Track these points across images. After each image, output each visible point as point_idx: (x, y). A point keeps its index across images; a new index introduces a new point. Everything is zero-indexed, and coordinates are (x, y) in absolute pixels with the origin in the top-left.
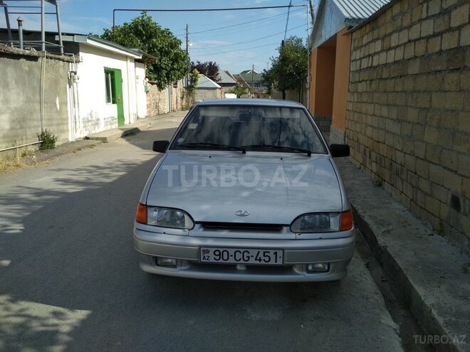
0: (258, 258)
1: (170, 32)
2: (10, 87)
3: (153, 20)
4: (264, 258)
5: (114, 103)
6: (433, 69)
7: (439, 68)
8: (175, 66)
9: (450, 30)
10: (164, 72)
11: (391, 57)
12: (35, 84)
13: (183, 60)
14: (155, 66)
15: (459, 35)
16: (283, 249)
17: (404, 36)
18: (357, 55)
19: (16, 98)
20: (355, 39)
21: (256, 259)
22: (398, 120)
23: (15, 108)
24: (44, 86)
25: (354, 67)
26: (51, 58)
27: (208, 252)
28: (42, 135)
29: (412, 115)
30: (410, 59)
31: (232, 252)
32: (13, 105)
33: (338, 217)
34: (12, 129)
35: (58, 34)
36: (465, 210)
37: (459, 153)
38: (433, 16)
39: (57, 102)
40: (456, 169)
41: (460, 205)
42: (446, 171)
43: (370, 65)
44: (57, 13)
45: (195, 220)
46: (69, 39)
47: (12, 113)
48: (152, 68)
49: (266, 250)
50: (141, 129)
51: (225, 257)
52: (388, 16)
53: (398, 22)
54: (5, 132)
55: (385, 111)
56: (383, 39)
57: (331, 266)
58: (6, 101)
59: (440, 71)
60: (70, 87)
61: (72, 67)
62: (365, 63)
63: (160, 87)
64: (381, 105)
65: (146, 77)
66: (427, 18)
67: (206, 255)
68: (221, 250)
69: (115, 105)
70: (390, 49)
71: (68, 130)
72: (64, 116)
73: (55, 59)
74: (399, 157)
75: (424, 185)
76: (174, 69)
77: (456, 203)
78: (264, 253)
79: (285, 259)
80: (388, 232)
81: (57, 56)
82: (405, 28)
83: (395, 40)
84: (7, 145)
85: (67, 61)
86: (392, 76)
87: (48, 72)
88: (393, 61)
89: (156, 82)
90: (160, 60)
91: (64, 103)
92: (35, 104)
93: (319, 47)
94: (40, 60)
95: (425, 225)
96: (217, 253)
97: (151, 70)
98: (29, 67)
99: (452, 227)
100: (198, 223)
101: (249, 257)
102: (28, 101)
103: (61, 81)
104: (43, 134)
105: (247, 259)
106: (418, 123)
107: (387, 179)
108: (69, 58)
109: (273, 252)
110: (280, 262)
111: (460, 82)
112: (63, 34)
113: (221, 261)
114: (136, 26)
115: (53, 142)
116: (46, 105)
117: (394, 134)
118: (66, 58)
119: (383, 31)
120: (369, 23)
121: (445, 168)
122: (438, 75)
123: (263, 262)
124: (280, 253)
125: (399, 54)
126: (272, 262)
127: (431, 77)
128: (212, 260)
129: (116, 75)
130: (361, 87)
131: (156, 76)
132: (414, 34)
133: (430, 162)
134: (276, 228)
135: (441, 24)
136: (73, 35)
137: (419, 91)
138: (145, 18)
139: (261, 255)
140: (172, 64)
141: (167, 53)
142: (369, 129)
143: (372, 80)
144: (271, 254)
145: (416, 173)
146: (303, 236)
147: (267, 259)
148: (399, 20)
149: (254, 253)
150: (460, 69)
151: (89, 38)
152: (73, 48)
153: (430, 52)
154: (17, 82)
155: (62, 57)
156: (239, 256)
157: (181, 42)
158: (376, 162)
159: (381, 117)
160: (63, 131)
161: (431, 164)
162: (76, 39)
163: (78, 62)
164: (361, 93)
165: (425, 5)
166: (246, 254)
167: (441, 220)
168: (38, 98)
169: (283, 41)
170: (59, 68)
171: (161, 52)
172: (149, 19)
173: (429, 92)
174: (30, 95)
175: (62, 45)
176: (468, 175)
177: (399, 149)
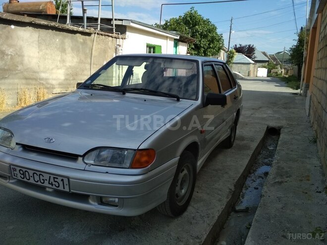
1: (209, 21)
2: (67, 52)
4: (55, 183)
8: (211, 46)
10: (202, 50)
12: (88, 51)
13: (218, 41)
14: (196, 45)
16: (68, 178)
19: (71, 60)
21: (49, 183)
23: (70, 66)
26: (102, 35)
32: (68, 64)
34: (66, 79)
35: (112, 20)
44: (112, 5)
46: (119, 23)
47: (67, 69)
48: (193, 47)
51: (28, 177)
54: (60, 81)
58: (63, 61)
61: (120, 41)
67: (15, 172)
68: (24, 170)
72: (110, 75)
73: (105, 35)
74: (324, 115)
76: (210, 48)
78: (54, 178)
79: (71, 187)
81: (110, 35)
84: (62, 90)
85: (115, 38)
87: (98, 44)
90: (200, 41)
92: (87, 65)
94: (92, 35)
96: (21, 172)
97: (192, 48)
98: (83, 39)
100: (18, 144)
101: (44, 180)
102: (81, 62)
103: (109, 51)
105: (42, 181)
108: (116, 35)
109: (60, 178)
110: (67, 189)
112: (116, 20)
113: (26, 180)
116: (95, 66)
117: (324, 94)
123: (54, 187)
124: (66, 180)
126: (61, 188)
128: (19, 178)
129: (157, 49)
134: (73, 157)
136: (122, 20)
139: (52, 180)
140: (209, 44)
141: (205, 36)
142: (318, 92)
143: (323, 48)
147: (57, 184)
151: (132, 22)
152: (122, 29)
154: (72, 49)
155: (113, 35)
156: (36, 178)
159: (322, 79)
162: (124, 23)
163: (124, 38)
164: (319, 61)
166: (41, 177)
168: (89, 61)
169: (302, 28)
170: (108, 42)
171: (201, 36)
172: (195, 12)
174: (83, 59)
175: (114, 27)
177: (324, 108)
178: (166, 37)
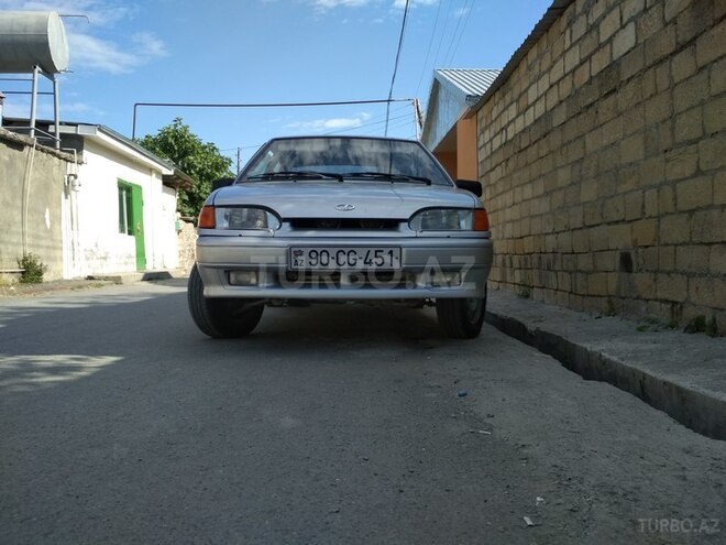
0: (368, 261)
1: (214, 148)
3: (191, 131)
4: (376, 260)
5: (130, 233)
6: (583, 105)
7: (590, 100)
9: (601, 46)
11: (530, 117)
12: (17, 184)
14: (190, 195)
15: (611, 49)
16: (400, 247)
17: (544, 84)
18: (487, 136)
20: (482, 118)
21: (365, 263)
24: (29, 189)
25: (482, 155)
26: (42, 150)
27: (301, 253)
28: (23, 261)
29: (564, 176)
30: (554, 108)
31: (333, 252)
33: (471, 215)
35: (53, 123)
36: (638, 264)
37: (625, 193)
38: (579, 40)
39: (47, 216)
40: (623, 217)
41: (631, 263)
42: (611, 227)
43: (503, 141)
44: (54, 94)
45: (282, 216)
46: (70, 130)
48: (186, 198)
49: (378, 249)
50: (173, 276)
51: (325, 261)
52: (523, 68)
53: (536, 70)
55: (528, 192)
56: (517, 101)
57: (464, 276)
59: (591, 105)
60: (66, 198)
61: (72, 168)
62: (497, 143)
64: (523, 185)
65: (178, 210)
66: (571, 46)
67: (299, 258)
68: (319, 250)
69: (133, 238)
70: (528, 107)
71: (61, 259)
72: (56, 239)
73: (48, 152)
74: (550, 242)
75: (584, 262)
77: (626, 262)
78: (376, 252)
79: (403, 261)
81: (51, 149)
82: (544, 73)
83: (532, 95)
85: (65, 159)
86: (533, 140)
87: (36, 169)
88: (533, 120)
89: (192, 218)
90: (199, 187)
91: (57, 219)
92: (15, 213)
94: (26, 149)
96: (313, 255)
97: (184, 201)
98: (10, 156)
99: (623, 298)
100: (286, 220)
101: (355, 259)
103: (55, 186)
104: (25, 259)
105: (353, 262)
106: (572, 184)
107: (536, 282)
108: (68, 155)
109: (387, 250)
110: (396, 265)
111: (617, 104)
112: (61, 123)
113: (319, 266)
114: (165, 139)
115: (40, 273)
116: (30, 217)
117: (541, 215)
118: (64, 155)
119: (516, 91)
120: (498, 89)
121: (609, 224)
122: (591, 110)
123: (373, 266)
124: (396, 252)
125: (540, 109)
126: (387, 266)
127: (582, 116)
128: (306, 266)
129: (134, 192)
130: (494, 176)
131: (192, 210)
132: (556, 74)
133: (591, 226)
135: (590, 44)
136: (76, 125)
137: (570, 142)
138: (179, 127)
139: (372, 256)
141: (209, 177)
142: (509, 226)
143: (508, 160)
144: (385, 254)
147: (379, 261)
148: (537, 67)
149: (362, 253)
150: (615, 90)
151: (99, 129)
152: (74, 143)
153: (577, 86)
155: (58, 151)
157: (231, 161)
158: (520, 269)
159: (524, 201)
160: (54, 259)
161: (592, 229)
162: (81, 131)
163: (80, 163)
164: (494, 185)
165: (568, 32)
166: (352, 255)
167: (610, 296)
168: (19, 203)
170: (52, 166)
171: (201, 176)
172: (186, 128)
173: (581, 137)
174: (8, 198)
175: (58, 138)
176: (639, 217)
177: (550, 231)
178: (150, 170)
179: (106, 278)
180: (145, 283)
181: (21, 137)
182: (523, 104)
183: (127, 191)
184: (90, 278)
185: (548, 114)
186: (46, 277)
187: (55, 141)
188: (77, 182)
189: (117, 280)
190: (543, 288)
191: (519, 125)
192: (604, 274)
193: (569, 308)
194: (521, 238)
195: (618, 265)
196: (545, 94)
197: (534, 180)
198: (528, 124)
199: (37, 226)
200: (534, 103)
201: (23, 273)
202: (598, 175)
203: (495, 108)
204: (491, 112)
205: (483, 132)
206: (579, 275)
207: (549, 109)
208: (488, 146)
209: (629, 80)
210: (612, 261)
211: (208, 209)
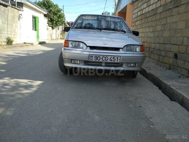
0: (111, 60)
1: (57, 6)
4: (113, 60)
5: (35, 30)
6: (168, 8)
7: (170, 7)
8: (59, 20)
10: (55, 22)
11: (151, 8)
12: (6, 17)
13: (63, 18)
14: (51, 19)
16: (120, 56)
18: (136, 11)
20: (135, 5)
21: (110, 60)
22: (153, 32)
24: (9, 19)
25: (134, 16)
26: (12, 7)
27: (92, 57)
28: (8, 39)
29: (159, 28)
30: (158, 7)
31: (101, 57)
33: (140, 47)
36: (179, 57)
37: (177, 37)
39: (14, 26)
40: (176, 43)
41: (177, 57)
42: (172, 45)
43: (141, 14)
46: (20, 1)
48: (50, 20)
49: (114, 57)
51: (99, 59)
55: (147, 30)
56: (147, 2)
57: (137, 64)
59: (170, 9)
60: (19, 21)
61: (20, 12)
62: (139, 14)
63: (53, 28)
64: (146, 28)
65: (47, 23)
67: (92, 58)
68: (97, 56)
69: (36, 32)
70: (150, 5)
72: (16, 32)
73: (14, 8)
74: (153, 45)
75: (163, 53)
77: (176, 56)
78: (113, 57)
79: (121, 60)
80: (150, 69)
81: (15, 7)
83: (152, 2)
85: (19, 10)
86: (151, 15)
87: (11, 13)
88: (151, 9)
89: (51, 26)
90: (53, 17)
91: (16, 27)
92: (6, 25)
93: (119, 12)
94: (8, 7)
95: (163, 68)
96: (96, 57)
98: (4, 9)
99: (174, 66)
100: (88, 46)
103: (16, 18)
104: (8, 38)
105: (107, 60)
106: (161, 30)
107: (147, 55)
108: (19, 9)
109: (116, 57)
110: (119, 61)
111: (179, 11)
113: (97, 61)
114: (44, 2)
115: (12, 42)
116: (10, 26)
117: (151, 37)
118: (18, 8)
121: (172, 44)
122: (170, 10)
123: (112, 61)
124: (119, 58)
125: (154, 7)
126: (116, 61)
127: (167, 12)
128: (94, 60)
129: (37, 19)
130: (137, 23)
131: (51, 23)
133: (166, 44)
134: (117, 49)
137: (162, 18)
139: (112, 59)
140: (58, 19)
141: (56, 14)
143: (142, 19)
144: (116, 58)
145: (160, 50)
146: (127, 52)
147: (114, 60)
149: (109, 57)
150: (178, 6)
151: (27, 1)
152: (21, 5)
153: (167, 2)
156: (104, 59)
159: (146, 32)
160: (16, 38)
161: (166, 45)
162: (22, 1)
163: (22, 11)
164: (137, 26)
166: (107, 58)
167: (170, 64)
168: (7, 23)
169: (102, 13)
170: (15, 12)
173: (166, 18)
174: (4, 21)
175: (16, 3)
176: (181, 44)
177: (153, 42)
178: (41, 12)
179: (29, 43)
180: (39, 45)
181: (7, 4)
182: (149, 4)
183: (35, 18)
184: (25, 43)
185: (156, 9)
186: (13, 43)
187: (15, 4)
188: (22, 16)
189: (32, 44)
190: (150, 57)
191: (147, 10)
192: (169, 58)
193: (157, 65)
194: (144, 42)
195: (173, 56)
196: (156, 2)
197: (149, 27)
198: (150, 10)
199: (11, 29)
200: (152, 4)
201: (7, 42)
202: (170, 30)
203: (140, 3)
204: (138, 4)
205: (135, 9)
206: (161, 57)
207: (157, 7)
208: (136, 14)
209: (183, 4)
210: (172, 55)
211: (66, 41)
